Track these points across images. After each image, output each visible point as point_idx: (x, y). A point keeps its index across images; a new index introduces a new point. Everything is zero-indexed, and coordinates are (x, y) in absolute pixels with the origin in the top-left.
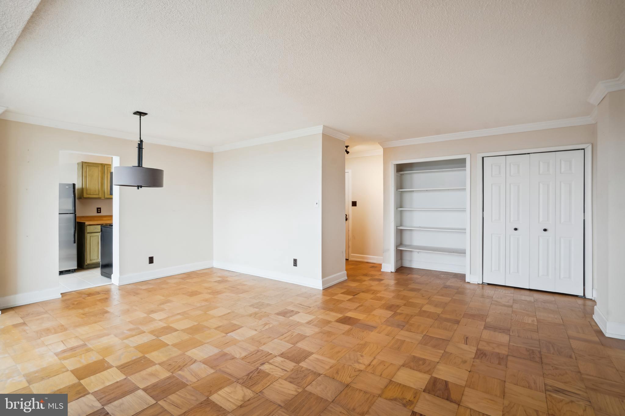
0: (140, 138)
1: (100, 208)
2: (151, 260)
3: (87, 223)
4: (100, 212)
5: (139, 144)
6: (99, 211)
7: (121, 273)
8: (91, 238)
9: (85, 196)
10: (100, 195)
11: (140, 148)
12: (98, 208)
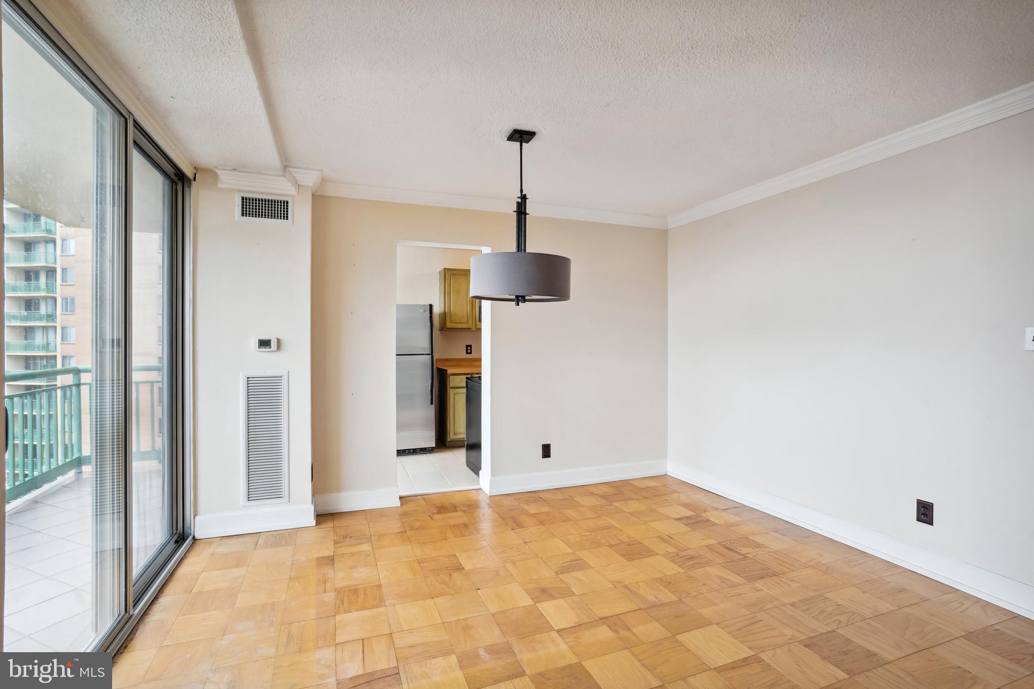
0: (522, 191)
1: (470, 346)
2: (546, 451)
3: (450, 371)
4: (471, 353)
5: (518, 203)
6: (469, 351)
7: (494, 472)
8: (456, 396)
9: (449, 325)
10: (469, 323)
11: (522, 213)
12: (467, 346)
